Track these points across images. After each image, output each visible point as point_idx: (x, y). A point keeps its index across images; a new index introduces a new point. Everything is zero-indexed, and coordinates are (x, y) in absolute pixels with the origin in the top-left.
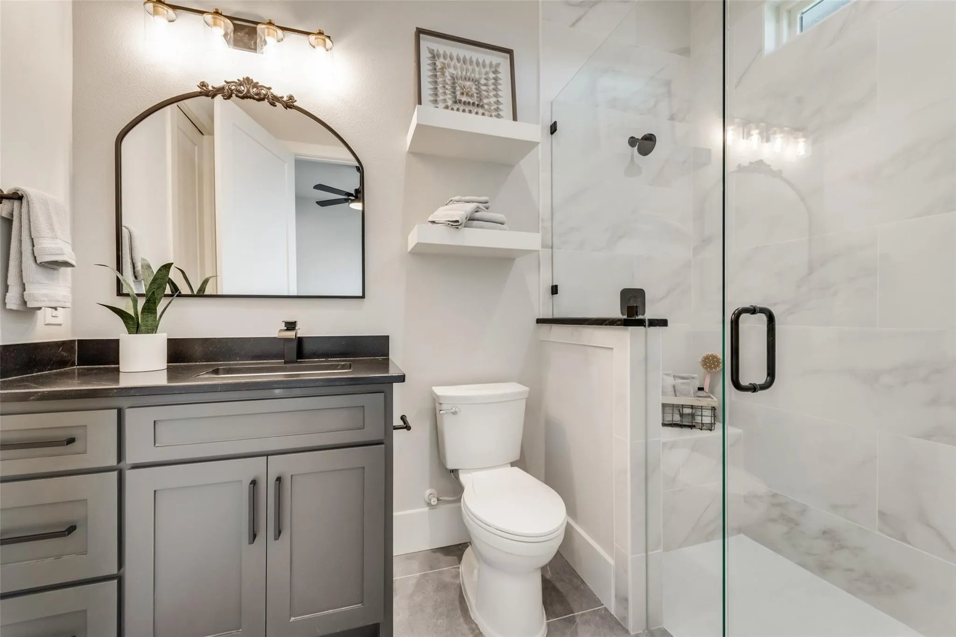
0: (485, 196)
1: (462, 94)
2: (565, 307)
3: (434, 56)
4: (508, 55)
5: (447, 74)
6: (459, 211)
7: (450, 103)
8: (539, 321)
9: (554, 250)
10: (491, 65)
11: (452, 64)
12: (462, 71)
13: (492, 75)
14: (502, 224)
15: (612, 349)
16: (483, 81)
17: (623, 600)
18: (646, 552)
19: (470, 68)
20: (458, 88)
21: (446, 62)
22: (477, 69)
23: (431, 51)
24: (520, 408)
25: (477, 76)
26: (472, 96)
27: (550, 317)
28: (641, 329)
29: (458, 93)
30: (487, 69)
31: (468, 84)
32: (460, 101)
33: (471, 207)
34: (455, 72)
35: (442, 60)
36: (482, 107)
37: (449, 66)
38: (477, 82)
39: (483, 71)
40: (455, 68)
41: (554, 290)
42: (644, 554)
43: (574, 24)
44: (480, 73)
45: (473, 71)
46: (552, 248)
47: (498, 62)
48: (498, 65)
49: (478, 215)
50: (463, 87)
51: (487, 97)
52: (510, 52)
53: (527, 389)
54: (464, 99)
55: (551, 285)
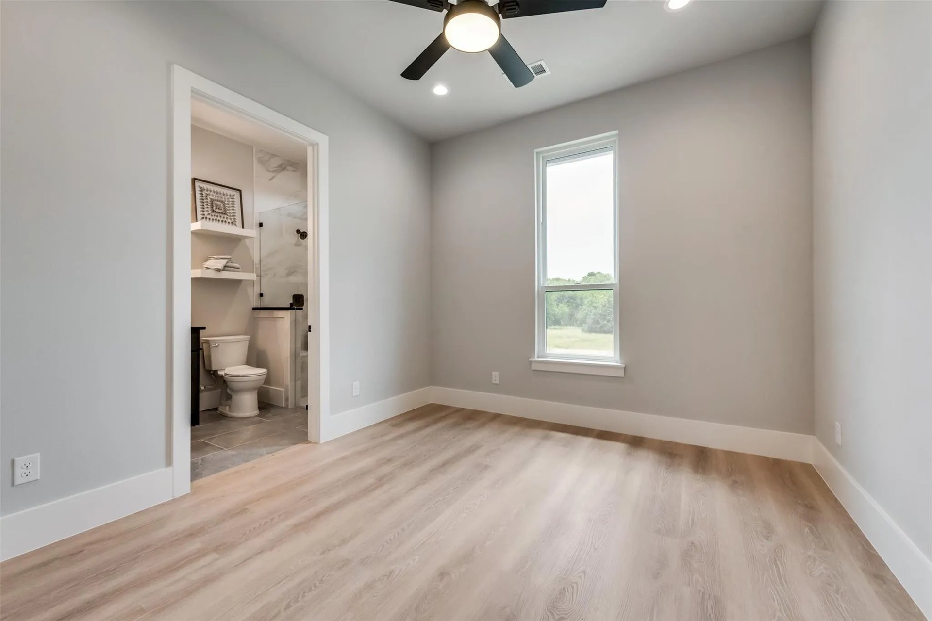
0: (229, 255)
1: (216, 208)
2: (267, 302)
3: (202, 190)
4: (239, 192)
5: (208, 198)
6: (220, 264)
7: (210, 212)
8: (254, 309)
9: (262, 278)
10: (230, 195)
11: (211, 193)
12: (216, 197)
13: (230, 200)
14: (239, 269)
15: (284, 318)
16: (226, 202)
17: (287, 400)
18: (295, 381)
19: (220, 196)
20: (214, 205)
21: (207, 193)
22: (223, 197)
23: (201, 188)
24: (246, 344)
25: (224, 200)
26: (221, 209)
27: (259, 307)
28: (294, 311)
29: (214, 207)
30: (228, 197)
31: (219, 203)
32: (215, 211)
33: (225, 261)
34: (212, 198)
35: (206, 191)
36: (227, 214)
37: (209, 194)
38: (222, 202)
39: (227, 197)
40: (212, 196)
41: (261, 295)
42: (294, 383)
43: (270, 180)
44: (225, 199)
45: (222, 198)
46: (260, 276)
47: (234, 194)
48: (234, 195)
49: (228, 265)
50: (217, 205)
51: (228, 210)
52: (240, 191)
53: (249, 336)
54: (217, 210)
55: (259, 293)
